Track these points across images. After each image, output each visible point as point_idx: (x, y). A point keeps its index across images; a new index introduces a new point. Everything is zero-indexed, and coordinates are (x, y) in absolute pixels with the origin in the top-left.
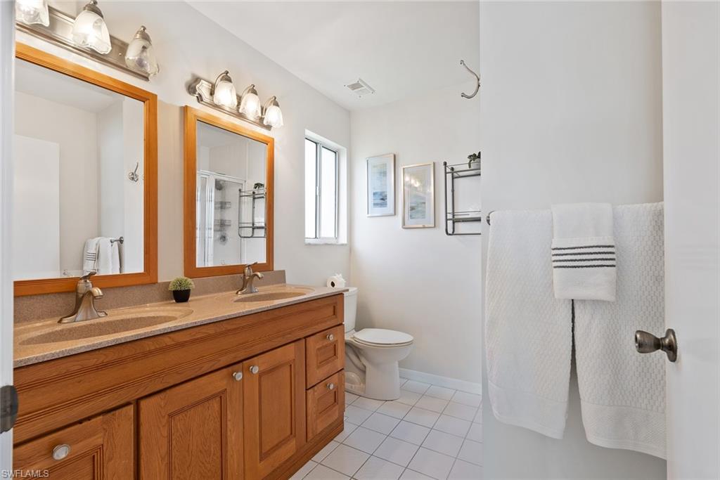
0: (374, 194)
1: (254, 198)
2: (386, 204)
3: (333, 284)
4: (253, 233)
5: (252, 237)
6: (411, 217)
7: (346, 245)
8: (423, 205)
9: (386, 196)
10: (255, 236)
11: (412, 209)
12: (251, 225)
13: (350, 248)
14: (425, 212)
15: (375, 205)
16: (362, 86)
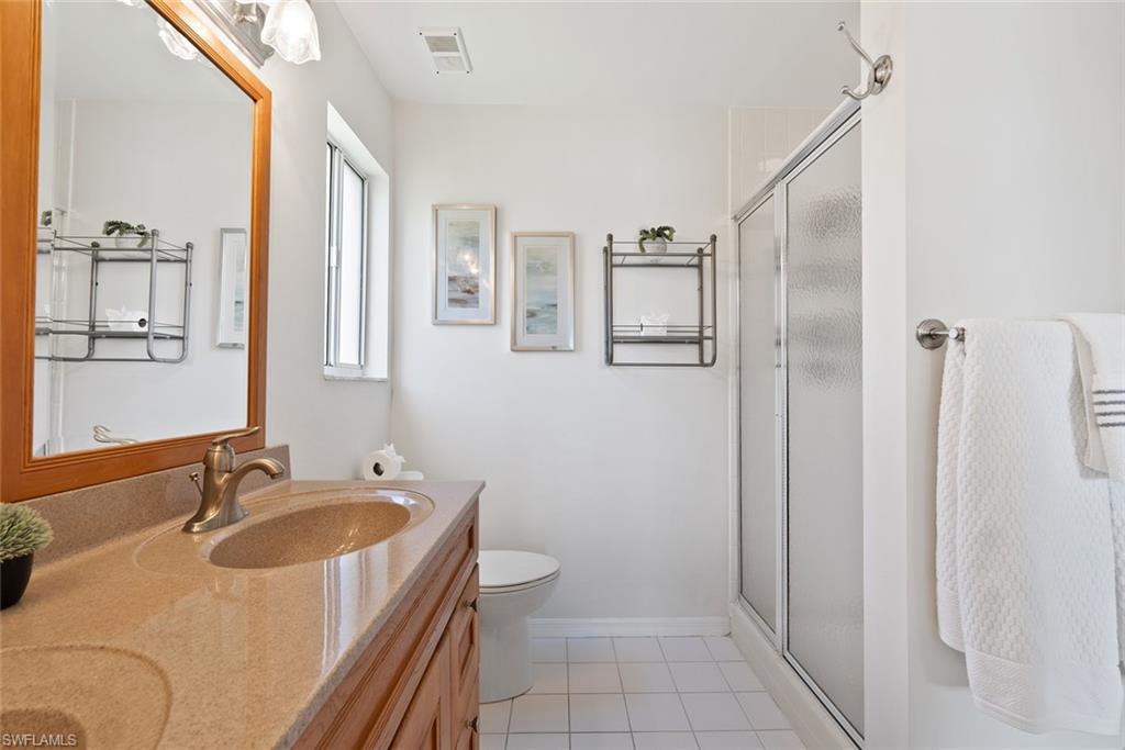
0: (451, 279)
1: (97, 260)
2: (478, 302)
3: (377, 470)
4: (91, 348)
5: (88, 358)
6: (529, 330)
7: (382, 381)
8: (553, 309)
9: (477, 286)
10: (95, 357)
11: (531, 314)
12: (87, 329)
13: (392, 386)
14: (555, 322)
15: (453, 301)
16: (458, 51)
